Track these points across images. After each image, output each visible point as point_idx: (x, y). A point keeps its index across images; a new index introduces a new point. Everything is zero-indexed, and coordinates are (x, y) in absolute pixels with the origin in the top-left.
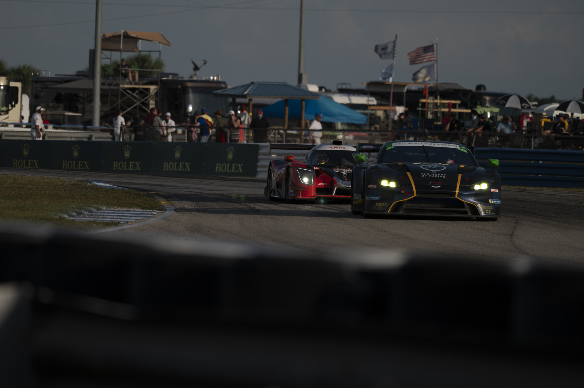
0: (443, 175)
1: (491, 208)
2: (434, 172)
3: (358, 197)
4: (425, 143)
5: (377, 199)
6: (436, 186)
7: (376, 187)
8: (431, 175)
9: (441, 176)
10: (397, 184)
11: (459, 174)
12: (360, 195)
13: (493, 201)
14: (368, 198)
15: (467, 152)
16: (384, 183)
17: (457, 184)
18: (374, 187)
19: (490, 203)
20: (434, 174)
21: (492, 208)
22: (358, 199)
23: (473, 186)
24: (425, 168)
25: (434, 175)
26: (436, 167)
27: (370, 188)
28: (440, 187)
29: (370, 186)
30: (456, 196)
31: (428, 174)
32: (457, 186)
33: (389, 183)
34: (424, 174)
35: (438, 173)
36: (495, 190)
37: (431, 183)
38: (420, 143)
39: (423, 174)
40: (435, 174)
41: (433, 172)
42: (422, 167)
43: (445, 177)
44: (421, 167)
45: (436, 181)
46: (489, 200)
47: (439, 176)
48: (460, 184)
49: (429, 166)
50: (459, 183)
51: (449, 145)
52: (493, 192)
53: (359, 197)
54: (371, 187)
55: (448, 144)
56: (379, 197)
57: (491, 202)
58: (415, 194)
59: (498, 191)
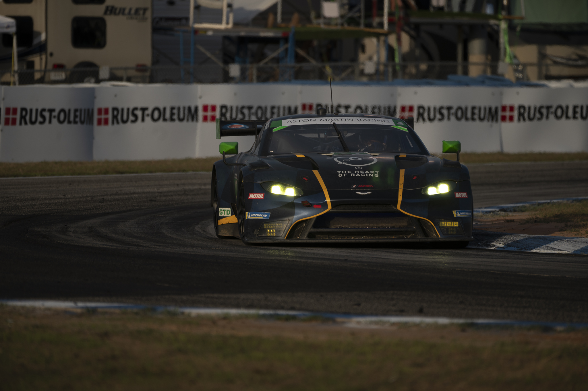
0: (373, 172)
1: (456, 224)
2: (359, 168)
3: (226, 212)
4: (336, 118)
5: (265, 217)
6: (364, 192)
7: (262, 197)
8: (354, 173)
9: (371, 174)
10: (297, 191)
11: (400, 170)
12: (230, 209)
13: (460, 214)
14: (249, 216)
15: (407, 131)
16: (276, 190)
17: (398, 187)
18: (259, 197)
19: (455, 216)
20: (359, 171)
21: (459, 224)
22: (226, 215)
23: (426, 189)
24: (343, 162)
25: (360, 174)
26: (360, 159)
27: (252, 200)
28: (370, 192)
29: (251, 196)
30: (399, 207)
31: (348, 172)
32: (399, 190)
33: (284, 191)
34: (343, 172)
35: (365, 169)
36: (462, 194)
37: (354, 186)
38: (328, 118)
39: (341, 173)
40: (361, 172)
41: (357, 168)
42: (338, 159)
43: (378, 176)
44: (336, 159)
45: (363, 183)
46: (453, 211)
47: (367, 175)
48: (404, 187)
49: (348, 158)
50: (403, 185)
51: (376, 120)
52: (459, 199)
53: (228, 213)
54: (254, 197)
55: (374, 118)
56: (268, 214)
57: (457, 215)
58: (329, 207)
59: (466, 196)
